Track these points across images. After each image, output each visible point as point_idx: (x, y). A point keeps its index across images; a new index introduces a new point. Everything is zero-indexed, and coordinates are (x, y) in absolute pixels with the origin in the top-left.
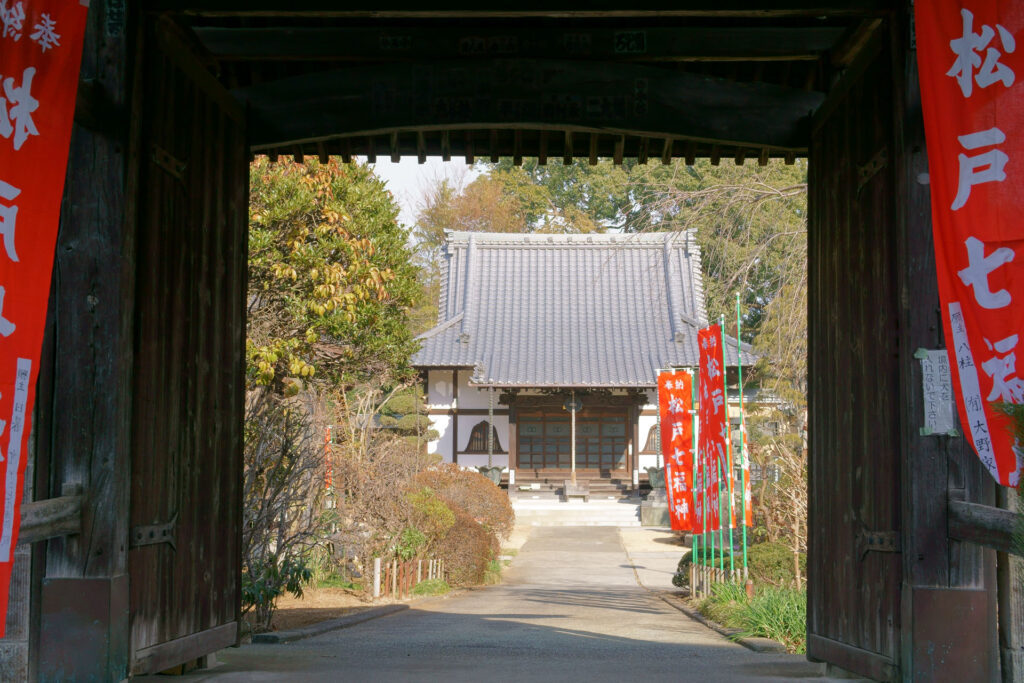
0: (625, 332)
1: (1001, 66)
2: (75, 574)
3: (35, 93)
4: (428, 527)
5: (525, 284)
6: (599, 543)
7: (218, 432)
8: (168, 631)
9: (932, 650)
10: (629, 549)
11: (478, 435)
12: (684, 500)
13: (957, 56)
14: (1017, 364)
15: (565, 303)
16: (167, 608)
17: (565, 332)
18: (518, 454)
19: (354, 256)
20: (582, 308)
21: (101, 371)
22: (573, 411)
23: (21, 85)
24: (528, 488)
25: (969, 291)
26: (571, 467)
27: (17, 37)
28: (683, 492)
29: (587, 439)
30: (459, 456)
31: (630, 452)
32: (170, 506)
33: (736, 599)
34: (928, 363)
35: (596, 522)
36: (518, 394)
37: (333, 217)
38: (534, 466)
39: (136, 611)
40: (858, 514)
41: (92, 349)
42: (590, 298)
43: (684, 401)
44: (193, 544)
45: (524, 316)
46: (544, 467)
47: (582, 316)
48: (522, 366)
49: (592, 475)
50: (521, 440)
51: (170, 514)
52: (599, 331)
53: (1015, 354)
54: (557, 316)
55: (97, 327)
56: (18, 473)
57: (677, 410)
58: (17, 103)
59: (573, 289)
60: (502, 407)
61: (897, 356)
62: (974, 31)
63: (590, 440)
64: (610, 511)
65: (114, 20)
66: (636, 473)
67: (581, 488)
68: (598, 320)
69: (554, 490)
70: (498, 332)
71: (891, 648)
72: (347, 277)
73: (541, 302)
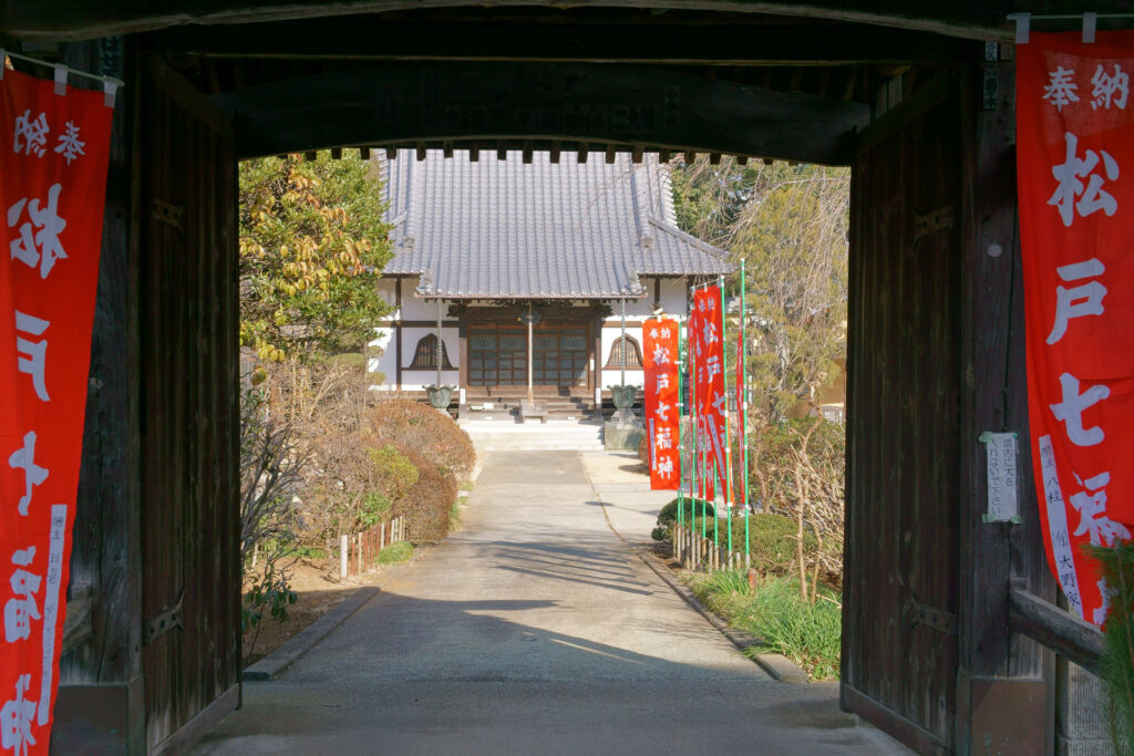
0: (586, 235)
1: (1103, 193)
2: (87, 681)
3: (61, 213)
4: (390, 485)
5: (475, 180)
6: (562, 472)
7: (218, 488)
8: (178, 718)
9: (989, 741)
10: (594, 480)
11: (425, 349)
12: (668, 458)
13: (1058, 183)
14: (1107, 504)
15: (520, 201)
16: (177, 695)
17: (521, 234)
18: (470, 369)
19: (327, 227)
20: (539, 207)
21: (109, 460)
22: (530, 324)
23: (46, 207)
24: (480, 408)
25: (1061, 425)
26: (527, 384)
27: (42, 153)
28: (667, 449)
29: (544, 354)
30: (403, 373)
31: (592, 368)
32: (177, 585)
33: (737, 589)
34: (994, 447)
35: (555, 446)
36: (469, 305)
37: (301, 182)
38: (486, 383)
39: (151, 708)
40: (906, 580)
41: (97, 438)
42: (547, 196)
43: (671, 351)
44: (198, 618)
45: (475, 216)
46: (498, 384)
47: (539, 217)
48: (473, 275)
49: (551, 393)
50: (472, 355)
51: (177, 594)
52: (558, 234)
53: (1106, 492)
54: (512, 217)
55: (103, 413)
56: (56, 628)
57: (663, 361)
58: (43, 227)
59: (529, 186)
60: (451, 319)
61: (958, 432)
62: (1077, 156)
63: (548, 355)
64: (570, 433)
65: (109, 65)
66: (598, 391)
67: (538, 408)
68: (557, 222)
69: (508, 409)
70: (446, 234)
71: (943, 728)
72: (320, 251)
73: (493, 201)
